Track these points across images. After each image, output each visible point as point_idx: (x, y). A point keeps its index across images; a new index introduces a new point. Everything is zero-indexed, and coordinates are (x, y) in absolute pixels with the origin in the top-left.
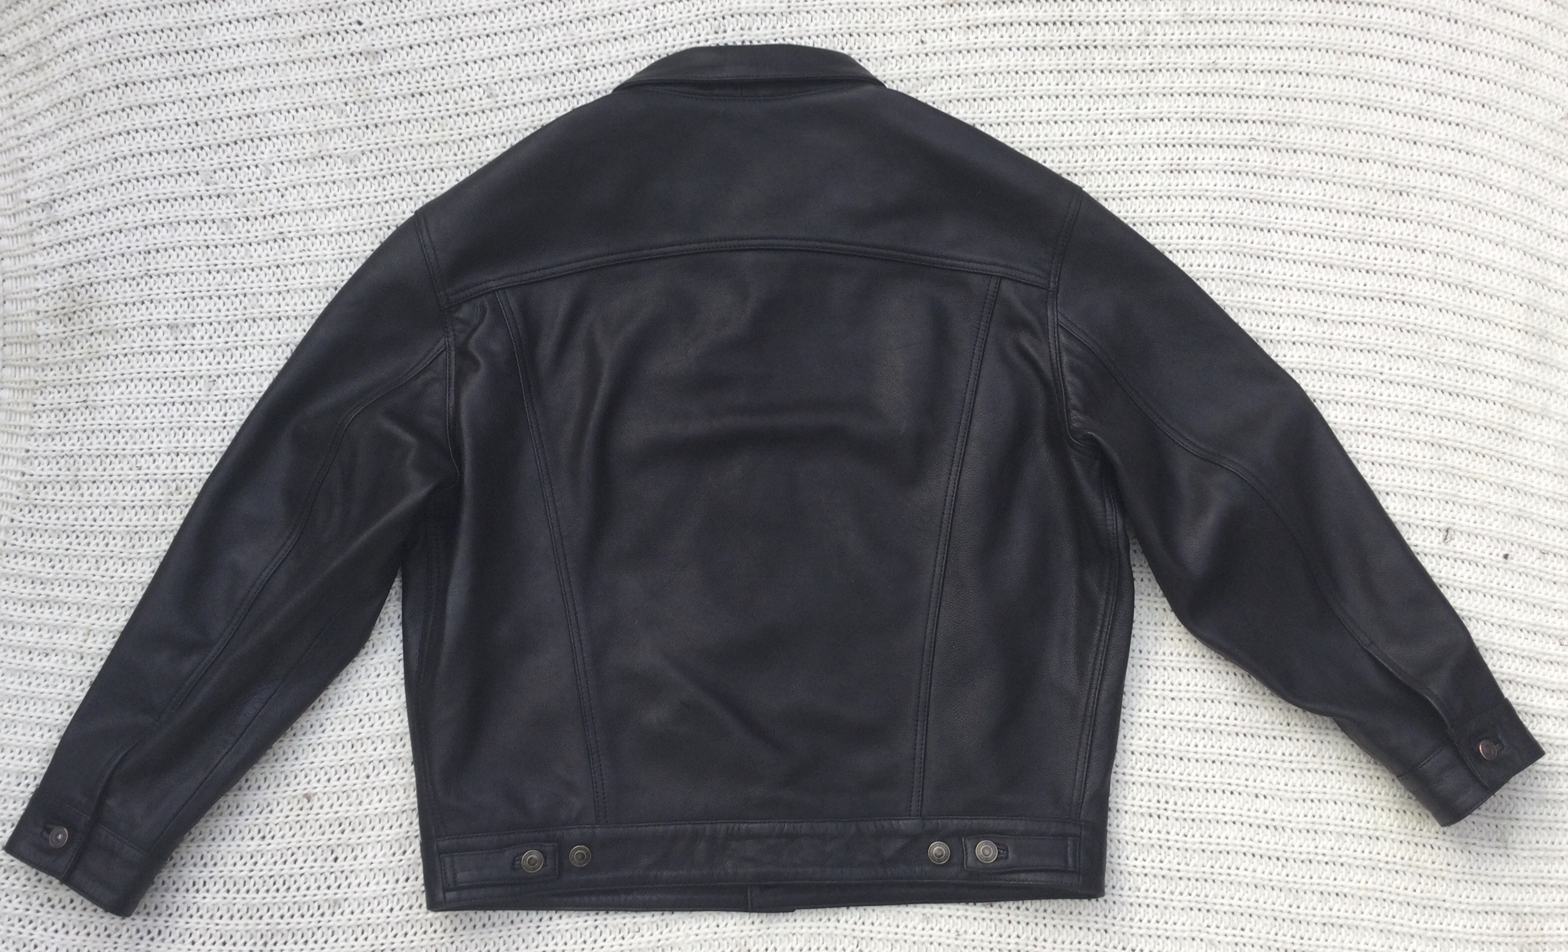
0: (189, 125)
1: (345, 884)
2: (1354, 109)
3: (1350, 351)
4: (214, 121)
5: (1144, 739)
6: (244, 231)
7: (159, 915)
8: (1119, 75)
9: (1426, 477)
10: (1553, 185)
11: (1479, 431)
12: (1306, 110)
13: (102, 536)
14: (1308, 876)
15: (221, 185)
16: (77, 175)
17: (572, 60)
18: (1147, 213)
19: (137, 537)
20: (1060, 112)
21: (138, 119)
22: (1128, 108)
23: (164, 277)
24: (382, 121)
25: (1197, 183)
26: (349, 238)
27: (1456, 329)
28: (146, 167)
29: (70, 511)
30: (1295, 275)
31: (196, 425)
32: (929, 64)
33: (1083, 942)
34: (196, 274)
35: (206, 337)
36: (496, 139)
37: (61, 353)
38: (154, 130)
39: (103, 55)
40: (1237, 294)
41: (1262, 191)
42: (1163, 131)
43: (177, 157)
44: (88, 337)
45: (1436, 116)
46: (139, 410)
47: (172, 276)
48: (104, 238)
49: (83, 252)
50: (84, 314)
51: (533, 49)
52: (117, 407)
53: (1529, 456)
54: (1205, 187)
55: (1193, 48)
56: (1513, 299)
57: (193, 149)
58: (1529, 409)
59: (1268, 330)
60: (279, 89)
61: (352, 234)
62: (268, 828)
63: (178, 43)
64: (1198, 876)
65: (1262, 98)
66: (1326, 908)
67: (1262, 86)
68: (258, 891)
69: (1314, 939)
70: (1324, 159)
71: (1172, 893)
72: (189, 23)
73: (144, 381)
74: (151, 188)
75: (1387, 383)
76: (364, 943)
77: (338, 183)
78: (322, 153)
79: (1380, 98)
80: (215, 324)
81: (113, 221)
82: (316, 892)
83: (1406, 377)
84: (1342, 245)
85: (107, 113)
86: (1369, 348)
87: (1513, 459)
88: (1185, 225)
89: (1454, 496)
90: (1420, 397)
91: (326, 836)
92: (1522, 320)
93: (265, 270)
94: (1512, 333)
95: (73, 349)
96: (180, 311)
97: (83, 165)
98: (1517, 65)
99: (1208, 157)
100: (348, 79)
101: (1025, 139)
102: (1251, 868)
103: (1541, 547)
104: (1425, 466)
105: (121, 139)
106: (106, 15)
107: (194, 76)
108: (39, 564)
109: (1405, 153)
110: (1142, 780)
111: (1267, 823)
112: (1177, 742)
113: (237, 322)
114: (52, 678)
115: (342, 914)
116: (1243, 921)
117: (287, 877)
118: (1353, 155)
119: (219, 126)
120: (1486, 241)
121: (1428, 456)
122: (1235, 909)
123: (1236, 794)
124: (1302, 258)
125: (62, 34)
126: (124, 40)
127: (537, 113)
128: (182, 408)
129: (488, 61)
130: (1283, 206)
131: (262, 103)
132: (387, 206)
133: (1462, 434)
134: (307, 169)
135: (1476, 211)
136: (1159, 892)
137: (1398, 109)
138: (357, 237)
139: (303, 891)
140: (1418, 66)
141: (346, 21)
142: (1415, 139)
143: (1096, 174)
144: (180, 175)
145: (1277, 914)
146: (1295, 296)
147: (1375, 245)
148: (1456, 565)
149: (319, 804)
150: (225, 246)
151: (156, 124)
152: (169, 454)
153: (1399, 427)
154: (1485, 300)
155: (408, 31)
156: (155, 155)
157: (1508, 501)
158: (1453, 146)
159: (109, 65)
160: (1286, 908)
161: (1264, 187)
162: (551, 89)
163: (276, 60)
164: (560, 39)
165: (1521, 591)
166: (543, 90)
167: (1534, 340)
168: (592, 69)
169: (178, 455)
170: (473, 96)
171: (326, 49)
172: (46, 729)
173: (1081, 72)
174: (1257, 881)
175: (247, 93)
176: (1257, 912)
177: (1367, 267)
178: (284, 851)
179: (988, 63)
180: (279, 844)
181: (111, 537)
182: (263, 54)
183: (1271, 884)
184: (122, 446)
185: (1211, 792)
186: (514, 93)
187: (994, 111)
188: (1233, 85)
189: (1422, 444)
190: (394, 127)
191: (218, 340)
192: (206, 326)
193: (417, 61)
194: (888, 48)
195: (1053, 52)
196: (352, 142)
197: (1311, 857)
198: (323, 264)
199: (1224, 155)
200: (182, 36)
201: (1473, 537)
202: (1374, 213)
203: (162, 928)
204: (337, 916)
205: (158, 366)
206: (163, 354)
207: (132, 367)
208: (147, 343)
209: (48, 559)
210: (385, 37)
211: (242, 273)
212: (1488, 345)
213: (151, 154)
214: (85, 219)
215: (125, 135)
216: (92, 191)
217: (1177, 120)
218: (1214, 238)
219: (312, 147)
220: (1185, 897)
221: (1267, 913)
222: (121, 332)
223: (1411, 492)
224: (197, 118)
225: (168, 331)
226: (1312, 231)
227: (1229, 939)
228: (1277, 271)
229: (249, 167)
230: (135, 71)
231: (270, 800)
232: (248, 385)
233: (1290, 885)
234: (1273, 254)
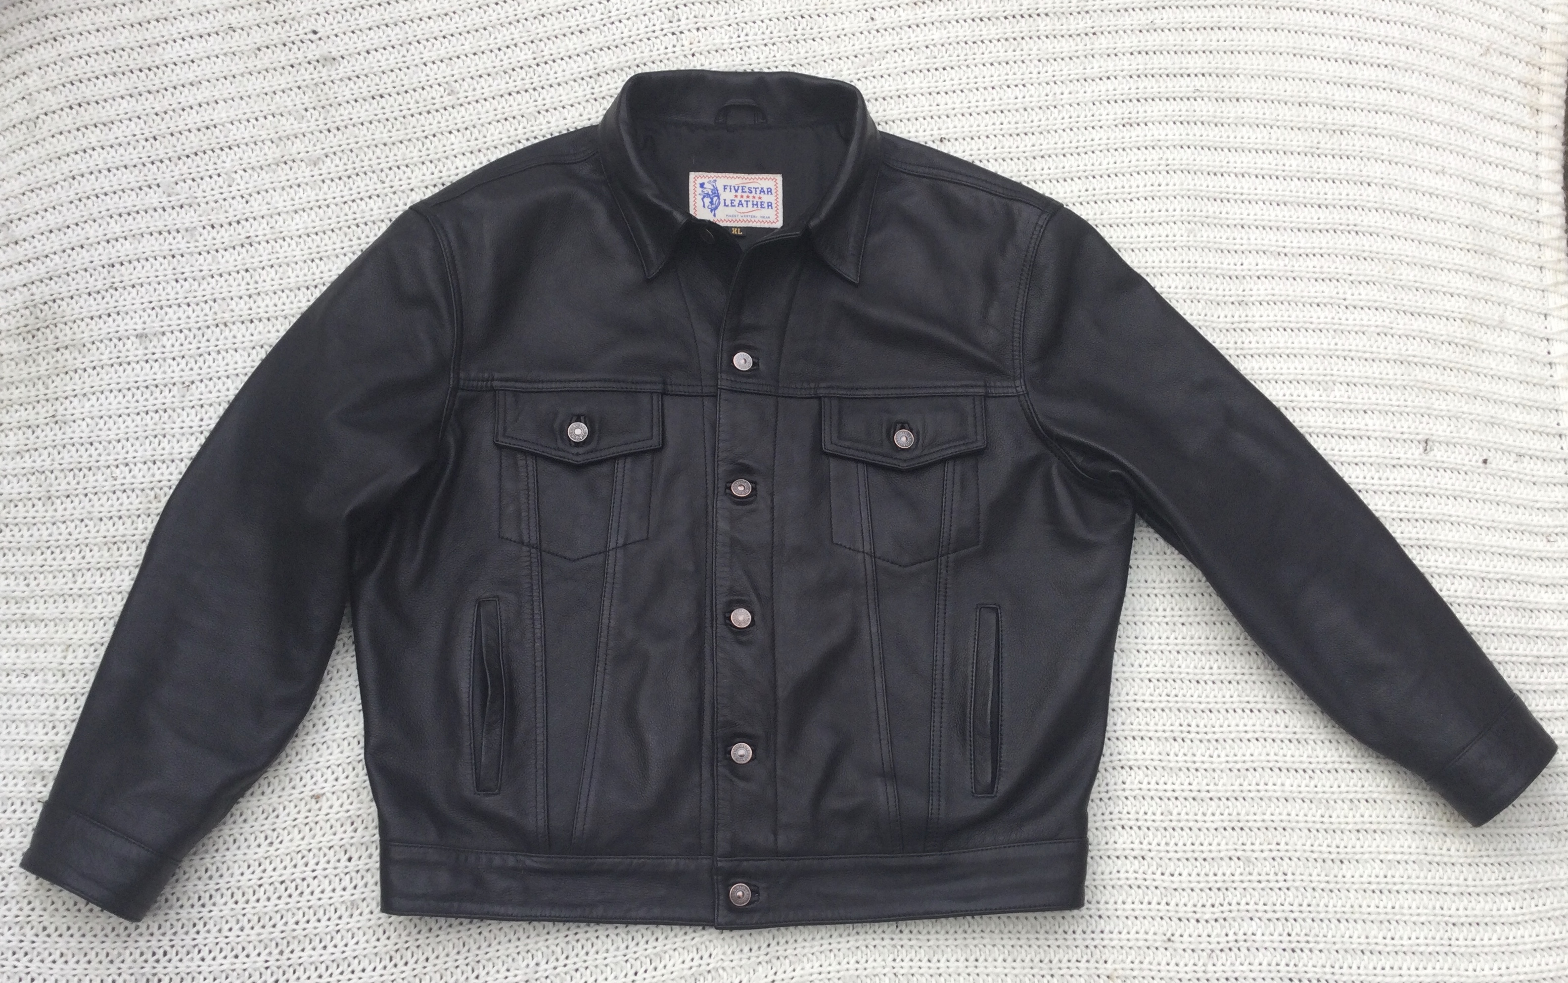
0: (147, 140)
1: (361, 884)
2: (1288, 58)
3: (1313, 281)
4: (172, 135)
5: (1160, 665)
6: (210, 238)
7: (164, 934)
8: (1063, 40)
9: (1399, 394)
10: (1482, 116)
11: (1443, 347)
12: (1243, 62)
13: (78, 549)
14: (1335, 786)
15: (183, 196)
16: (34, 195)
17: (530, 56)
18: (1104, 166)
19: (116, 547)
20: (1010, 77)
21: (93, 137)
22: (1075, 69)
23: (130, 289)
24: (343, 124)
25: (1149, 135)
26: (317, 238)
27: (1409, 254)
28: (105, 182)
29: (44, 527)
30: (1252, 213)
31: (173, 432)
32: (880, 39)
33: (1122, 871)
34: (163, 284)
35: (177, 344)
36: (460, 134)
37: (26, 370)
38: (112, 147)
39: (54, 77)
40: (1199, 235)
41: (1211, 138)
42: (1111, 89)
43: (136, 171)
44: (54, 353)
45: (1365, 60)
46: (111, 421)
47: (138, 287)
48: (65, 255)
49: (43, 270)
50: (48, 331)
51: (490, 47)
52: (88, 420)
53: (1493, 366)
54: (1157, 137)
55: (1131, 11)
56: (1459, 221)
57: (153, 163)
58: (1488, 323)
59: (1232, 267)
60: (237, 100)
61: (321, 234)
62: (275, 834)
63: (131, 62)
64: (1228, 795)
65: (1200, 53)
66: (1358, 815)
67: (1199, 42)
68: (269, 899)
69: (1350, 846)
70: (1266, 105)
71: (1204, 814)
72: (141, 42)
73: (115, 392)
74: (110, 202)
75: (1351, 308)
76: (387, 942)
77: (303, 186)
78: (285, 159)
79: (1311, 47)
80: (186, 332)
81: (73, 237)
82: (332, 894)
83: (1369, 301)
84: (1292, 183)
85: (61, 133)
86: (1330, 276)
87: (1479, 370)
88: (1142, 174)
89: (1428, 408)
90: (1382, 319)
91: (338, 837)
92: (1469, 240)
93: (234, 274)
94: (1462, 253)
95: (39, 365)
96: (148, 321)
97: (39, 185)
98: (1434, 10)
99: (1155, 110)
100: (307, 86)
101: (981, 103)
102: (1279, 782)
103: (1517, 450)
104: (1398, 383)
105: (77, 157)
106: (55, 40)
107: (149, 92)
108: (13, 583)
109: (1340, 95)
110: (1162, 705)
111: (1289, 736)
112: (1192, 666)
113: (208, 327)
114: (33, 699)
115: (361, 914)
116: (1279, 836)
117: (299, 881)
118: (1292, 100)
119: (178, 140)
120: (1427, 171)
121: (1399, 372)
122: (1269, 824)
123: (1256, 711)
124: (1256, 198)
125: (10, 60)
126: (75, 63)
127: (499, 107)
128: (157, 416)
129: (446, 61)
130: (1233, 151)
131: (221, 113)
132: (354, 205)
133: (1427, 350)
134: (271, 174)
135: (1414, 143)
136: (1191, 814)
137: (1329, 55)
138: (326, 237)
139: (317, 894)
140: (1342, 16)
141: (301, 32)
142: (1349, 81)
143: (1053, 132)
144: (141, 189)
145: (1310, 825)
146: (1254, 234)
147: (1323, 181)
148: (1439, 474)
149: (329, 803)
150: (191, 254)
151: (113, 141)
152: (145, 463)
153: (1367, 348)
154: (1433, 225)
155: (364, 37)
156: (114, 171)
157: (1478, 408)
158: (1384, 85)
159: (61, 87)
160: (1318, 818)
161: (1212, 135)
162: (511, 84)
163: (233, 72)
164: (516, 36)
165: (1504, 493)
166: (503, 86)
167: (1483, 258)
168: (551, 63)
169: (154, 463)
170: (434, 95)
171: (282, 59)
172: (31, 751)
173: (1027, 39)
174: (1286, 795)
175: (205, 105)
176: (1290, 825)
177: (1319, 202)
178: (294, 854)
179: (938, 35)
180: (288, 848)
181: (88, 549)
182: (219, 67)
183: (1301, 796)
184: (95, 457)
185: (1231, 711)
186: (474, 90)
187: (948, 79)
188: (1172, 42)
189: (1392, 362)
190: (356, 129)
191: (190, 346)
192: (177, 333)
193: (375, 65)
194: (840, 27)
195: (999, 22)
196: (314, 145)
197: (1337, 766)
198: (293, 265)
199: (1171, 107)
200: (135, 55)
201: (1451, 446)
202: (1318, 152)
203: (168, 949)
204: (356, 917)
205: (127, 376)
206: (133, 364)
207: (101, 379)
208: (114, 355)
209: (22, 578)
210: (342, 44)
211: (210, 279)
212: (1441, 266)
213: (109, 171)
214: (44, 237)
215: (82, 153)
216: (50, 210)
217: (1124, 77)
218: (1171, 184)
219: (273, 153)
220: (1218, 817)
221: (1301, 825)
222: (89, 345)
223: (1387, 408)
224: (155, 132)
225: (138, 341)
226: (1263, 172)
227: (1266, 854)
228: (1235, 212)
229: (211, 177)
230: (87, 91)
231: (276, 805)
232: (223, 389)
233: (1320, 795)
234: (1228, 196)
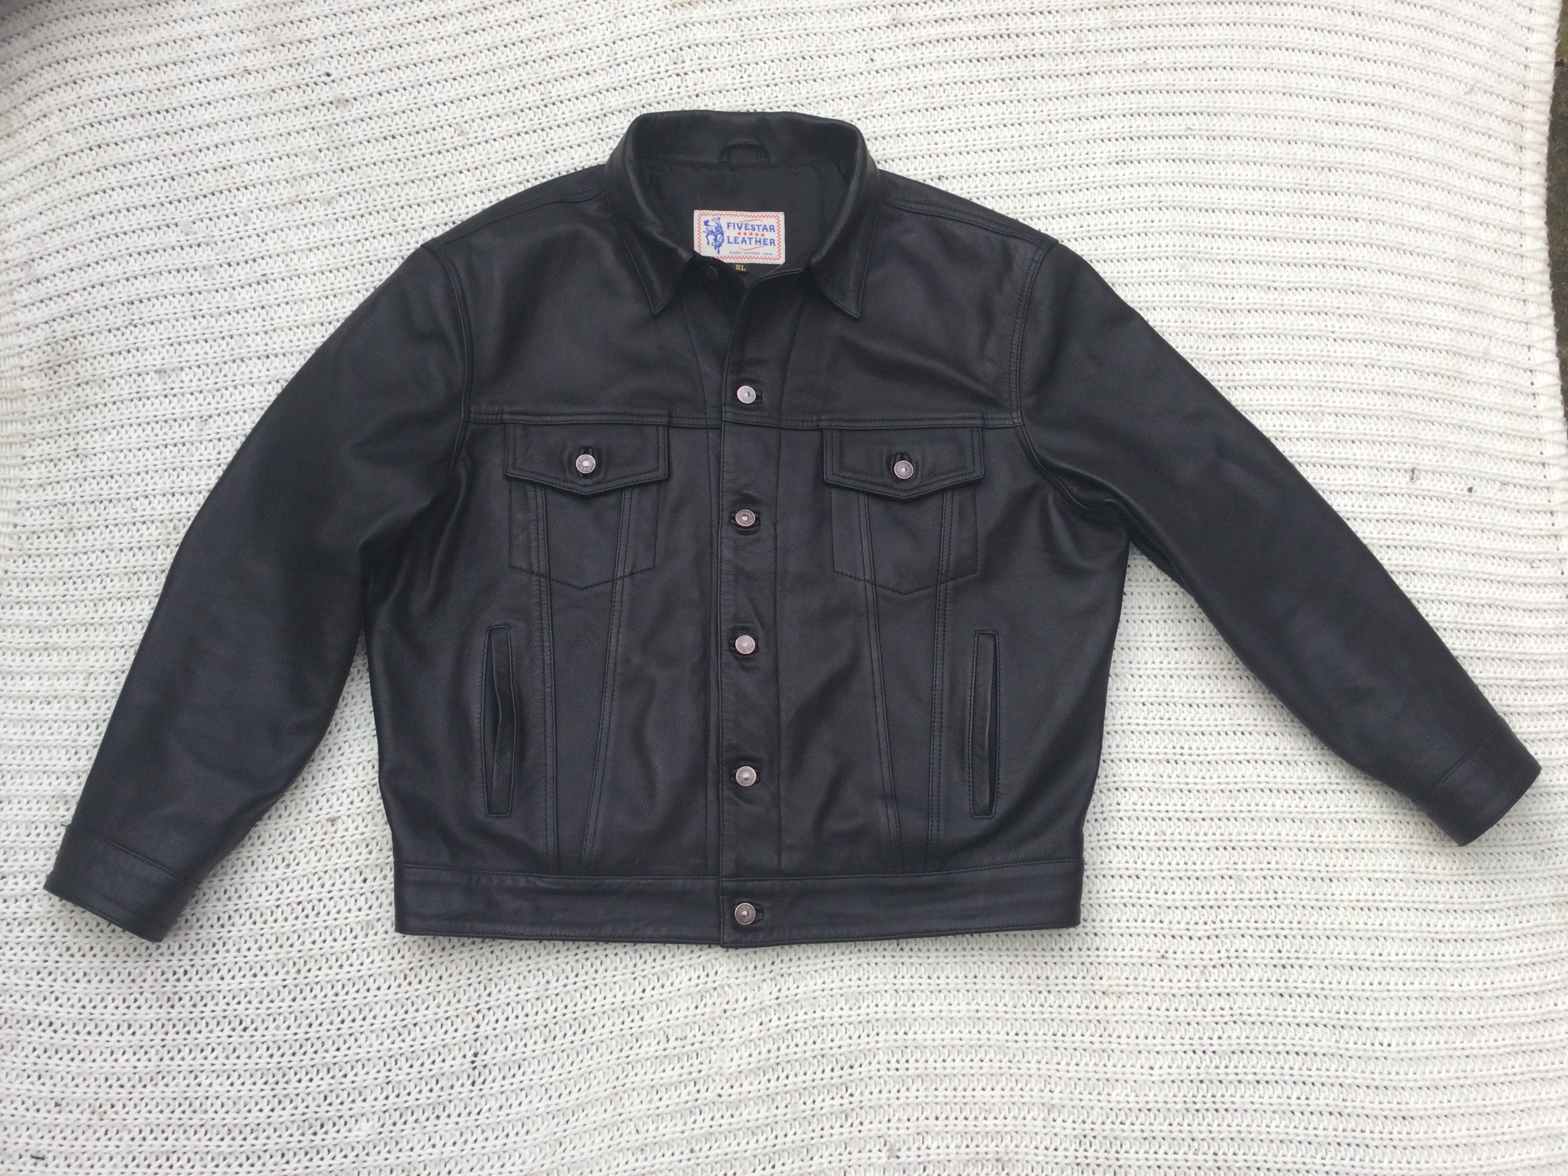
0: (165, 180)
1: (376, 904)
2: (1277, 97)
3: (1302, 314)
4: (190, 175)
5: (1153, 689)
6: (226, 276)
7: (184, 954)
8: (1058, 80)
9: (1386, 424)
10: (1466, 153)
11: (1429, 378)
12: (1233, 100)
13: (99, 579)
14: (1325, 806)
15: (200, 235)
16: (55, 234)
17: (538, 97)
18: (1099, 203)
19: (136, 577)
20: (1007, 116)
21: (113, 177)
22: (1070, 108)
23: (149, 325)
24: (356, 164)
25: (1142, 172)
26: (332, 276)
27: (1396, 287)
28: (125, 221)
29: (66, 559)
30: (1243, 249)
31: (190, 465)
32: (880, 80)
33: (1117, 890)
34: (182, 321)
35: (195, 379)
36: (470, 174)
37: (48, 405)
38: (131, 187)
39: (75, 119)
40: (1191, 270)
41: (1202, 174)
42: (1105, 127)
43: (155, 211)
44: (75, 388)
45: (1353, 98)
46: (131, 454)
47: (157, 324)
48: (86, 293)
49: (64, 307)
50: (69, 367)
51: (499, 89)
52: (109, 454)
53: (1478, 397)
54: (1149, 174)
55: (1124, 51)
56: (1444, 256)
57: (171, 203)
58: (1472, 354)
59: (1223, 301)
60: (253, 141)
61: (335, 272)
62: (292, 856)
63: (149, 104)
64: (1220, 815)
65: (1192, 92)
66: (1347, 835)
67: (1191, 81)
68: (286, 920)
69: (1338, 865)
70: (1256, 143)
71: (1197, 834)
72: (159, 85)
73: (135, 426)
74: (130, 241)
75: (1339, 341)
76: (402, 961)
77: (317, 224)
78: (300, 198)
79: (1300, 86)
80: (203, 367)
81: (94, 275)
82: (348, 915)
83: (1356, 334)
84: (1282, 219)
85: (81, 174)
86: (1318, 310)
87: (1464, 401)
88: (1136, 210)
89: (1414, 438)
90: (1370, 351)
91: (353, 859)
92: (1455, 274)
93: (251, 311)
94: (1448, 287)
95: (60, 401)
96: (167, 356)
97: (60, 225)
98: (1420, 49)
99: (1148, 148)
100: (321, 127)
101: (978, 142)
102: (1270, 803)
103: (1501, 479)
104: (1385, 414)
105: (97, 197)
106: (75, 83)
107: (167, 134)
108: (36, 613)
109: (1329, 133)
110: (1156, 728)
111: (1280, 758)
112: (1185, 690)
113: (225, 363)
114: (56, 725)
115: (376, 934)
116: (1269, 855)
117: (315, 902)
118: (1282, 137)
119: (195, 180)
120: (1413, 207)
121: (1386, 403)
122: (1260, 843)
123: (1247, 734)
124: (1247, 233)
125: (31, 103)
126: (94, 105)
127: (508, 147)
128: (175, 450)
129: (456, 102)
130: (1224, 187)
131: (237, 154)
132: (367, 243)
133: (1413, 382)
134: (286, 213)
135: (1400, 180)
136: (1184, 834)
137: (1317, 94)
138: (340, 274)
139: (333, 915)
140: (1330, 55)
141: (315, 74)
142: (1337, 120)
143: (1048, 170)
144: (159, 228)
145: (1300, 845)
146: (1244, 269)
147: (1312, 217)
148: (1425, 502)
149: (344, 826)
150: (209, 291)
151: (131, 182)
152: (164, 495)
153: (1355, 380)
154: (1419, 259)
155: (377, 80)
156: (133, 210)
157: (1464, 438)
158: (1371, 123)
159: (81, 129)
160: (1308, 838)
161: (1204, 172)
162: (520, 125)
163: (249, 114)
164: (525, 78)
165: (1489, 520)
166: (512, 126)
167: (1468, 291)
168: (558, 104)
169: (173, 495)
170: (445, 135)
171: (297, 100)
172: (54, 777)
173: (1023, 79)
174: (1277, 815)
175: (221, 147)
176: (1280, 845)
177: (1308, 238)
178: (310, 876)
179: (936, 75)
180: (304, 869)
181: (109, 579)
182: (237, 108)
183: (1291, 816)
184: (115, 490)
185: (1223, 734)
186: (484, 130)
187: (946, 118)
188: (1164, 82)
189: (1379, 394)
190: (368, 169)
191: (207, 382)
192: (195, 369)
193: (387, 106)
194: (840, 67)
195: (995, 63)
196: (328, 185)
197: (1326, 787)
198: (308, 302)
199: (1164, 145)
200: (152, 97)
201: (1437, 475)
202: (1307, 188)
203: (188, 968)
204: (371, 937)
205: (147, 410)
206: (152, 399)
207: (122, 414)
208: (135, 389)
209: (45, 607)
210: (354, 86)
211: (226, 316)
212: (1427, 299)
213: (128, 210)
214: (65, 276)
215: (101, 194)
216: (71, 249)
217: (1117, 116)
218: (1164, 220)
219: (287, 192)
220: (1210, 837)
221: (1291, 845)
222: (109, 381)
223: (1374, 438)
224: (173, 173)
225: (156, 376)
226: (1253, 208)
227: (1257, 873)
228: (1226, 247)
229: (227, 216)
230: (107, 133)
231: (293, 828)
232: (240, 423)
233: (1310, 816)
234: (1219, 232)
